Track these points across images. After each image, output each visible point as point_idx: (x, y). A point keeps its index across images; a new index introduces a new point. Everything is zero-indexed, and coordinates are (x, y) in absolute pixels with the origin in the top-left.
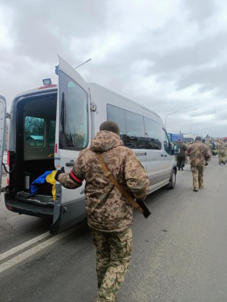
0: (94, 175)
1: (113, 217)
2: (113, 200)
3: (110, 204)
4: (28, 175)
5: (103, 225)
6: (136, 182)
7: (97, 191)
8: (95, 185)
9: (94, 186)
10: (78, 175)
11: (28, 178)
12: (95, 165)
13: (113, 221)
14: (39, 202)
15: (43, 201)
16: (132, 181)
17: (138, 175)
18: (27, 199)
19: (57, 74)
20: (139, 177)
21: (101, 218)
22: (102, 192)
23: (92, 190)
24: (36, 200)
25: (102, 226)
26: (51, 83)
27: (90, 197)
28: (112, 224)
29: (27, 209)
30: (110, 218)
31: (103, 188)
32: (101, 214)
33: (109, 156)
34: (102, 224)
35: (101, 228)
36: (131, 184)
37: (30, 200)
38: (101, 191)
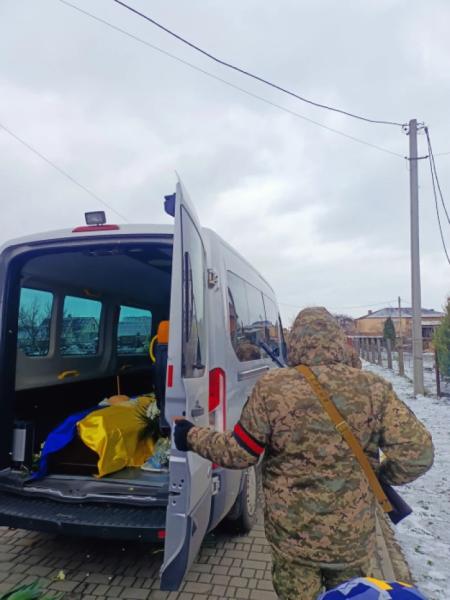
0: (312, 437)
1: (357, 531)
2: (358, 493)
3: (352, 504)
4: (22, 428)
5: (334, 553)
6: (416, 450)
7: (317, 474)
8: (313, 460)
9: (308, 462)
10: (261, 438)
11: (21, 435)
12: (315, 416)
13: (356, 540)
14: (60, 493)
15: (71, 492)
16: (407, 450)
17: (418, 434)
18: (26, 489)
19: (173, 214)
20: (420, 438)
21: (331, 537)
22: (331, 476)
23: (299, 473)
24: (50, 491)
25: (331, 556)
26: (104, 221)
27: (291, 488)
28: (354, 547)
29: (34, 517)
30: (353, 535)
31: (332, 467)
32: (332, 527)
33: (347, 394)
34: (331, 550)
35: (328, 559)
36: (405, 455)
37: (35, 489)
38: (329, 473)
